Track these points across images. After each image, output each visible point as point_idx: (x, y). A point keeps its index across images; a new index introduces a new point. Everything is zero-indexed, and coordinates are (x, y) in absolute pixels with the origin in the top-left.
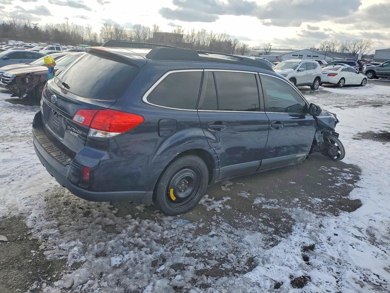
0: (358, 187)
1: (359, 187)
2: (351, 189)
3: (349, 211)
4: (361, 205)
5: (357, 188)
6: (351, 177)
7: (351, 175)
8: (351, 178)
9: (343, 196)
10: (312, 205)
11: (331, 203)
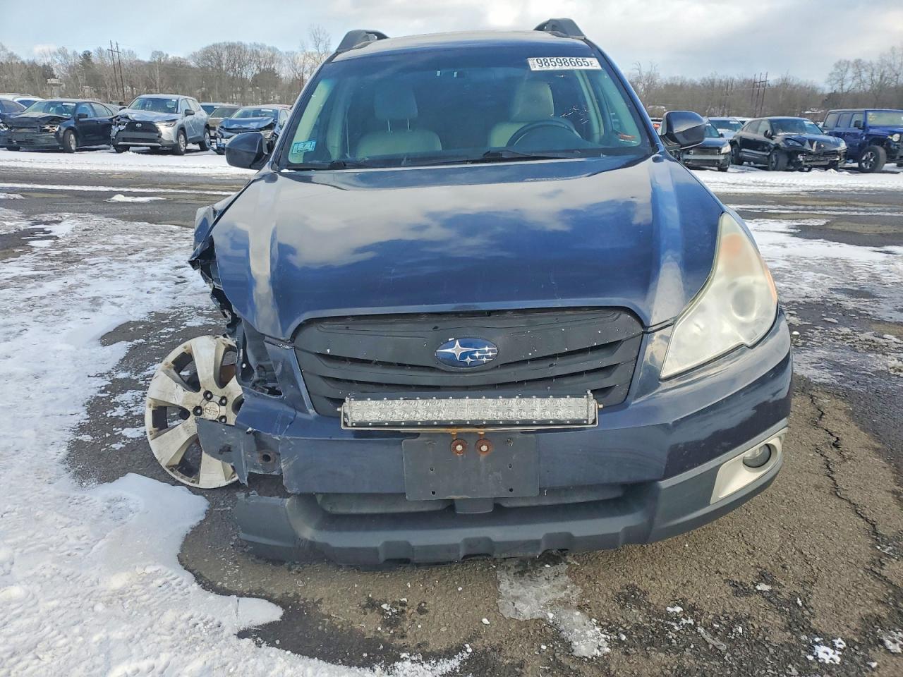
0: (102, 375)
1: (96, 376)
2: (123, 364)
3: (129, 324)
4: (103, 337)
5: (104, 371)
6: (117, 404)
7: (120, 412)
8: (118, 399)
9: (141, 344)
10: (199, 314)
11: (167, 325)
